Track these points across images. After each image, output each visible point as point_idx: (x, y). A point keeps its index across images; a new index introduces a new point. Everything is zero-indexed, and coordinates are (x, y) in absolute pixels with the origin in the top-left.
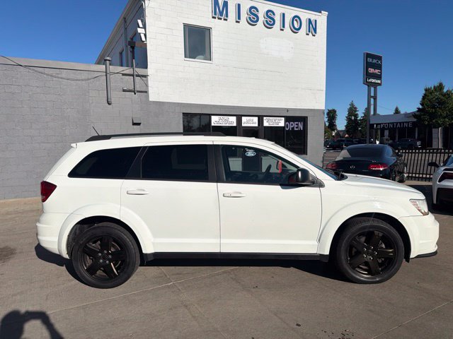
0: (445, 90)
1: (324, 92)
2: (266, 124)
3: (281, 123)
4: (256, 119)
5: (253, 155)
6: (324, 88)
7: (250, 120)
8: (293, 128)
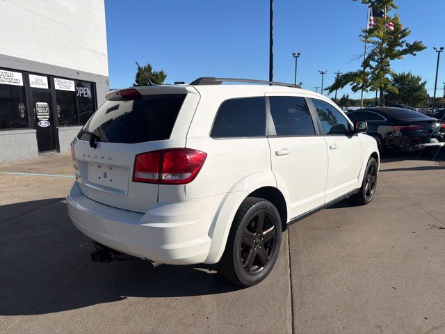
0: (153, 71)
1: (107, 57)
2: (57, 87)
3: (71, 87)
4: (45, 79)
5: (47, 125)
6: (105, 52)
7: (38, 80)
8: (82, 94)
